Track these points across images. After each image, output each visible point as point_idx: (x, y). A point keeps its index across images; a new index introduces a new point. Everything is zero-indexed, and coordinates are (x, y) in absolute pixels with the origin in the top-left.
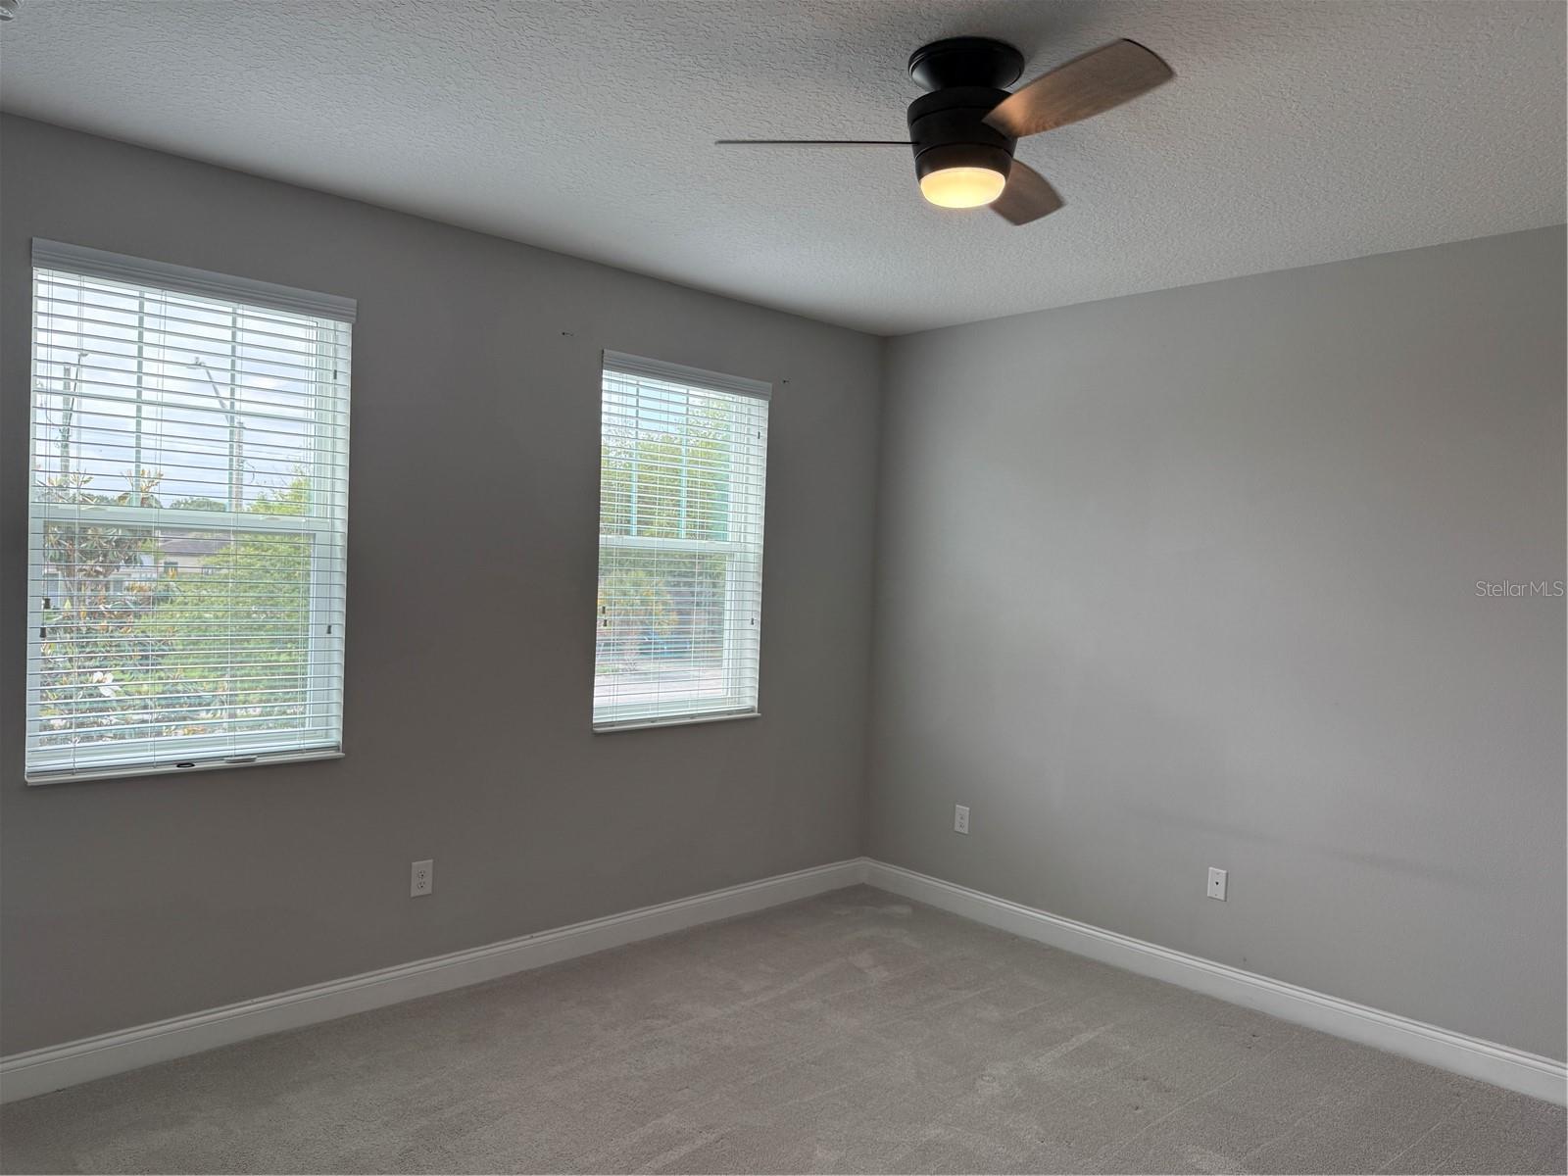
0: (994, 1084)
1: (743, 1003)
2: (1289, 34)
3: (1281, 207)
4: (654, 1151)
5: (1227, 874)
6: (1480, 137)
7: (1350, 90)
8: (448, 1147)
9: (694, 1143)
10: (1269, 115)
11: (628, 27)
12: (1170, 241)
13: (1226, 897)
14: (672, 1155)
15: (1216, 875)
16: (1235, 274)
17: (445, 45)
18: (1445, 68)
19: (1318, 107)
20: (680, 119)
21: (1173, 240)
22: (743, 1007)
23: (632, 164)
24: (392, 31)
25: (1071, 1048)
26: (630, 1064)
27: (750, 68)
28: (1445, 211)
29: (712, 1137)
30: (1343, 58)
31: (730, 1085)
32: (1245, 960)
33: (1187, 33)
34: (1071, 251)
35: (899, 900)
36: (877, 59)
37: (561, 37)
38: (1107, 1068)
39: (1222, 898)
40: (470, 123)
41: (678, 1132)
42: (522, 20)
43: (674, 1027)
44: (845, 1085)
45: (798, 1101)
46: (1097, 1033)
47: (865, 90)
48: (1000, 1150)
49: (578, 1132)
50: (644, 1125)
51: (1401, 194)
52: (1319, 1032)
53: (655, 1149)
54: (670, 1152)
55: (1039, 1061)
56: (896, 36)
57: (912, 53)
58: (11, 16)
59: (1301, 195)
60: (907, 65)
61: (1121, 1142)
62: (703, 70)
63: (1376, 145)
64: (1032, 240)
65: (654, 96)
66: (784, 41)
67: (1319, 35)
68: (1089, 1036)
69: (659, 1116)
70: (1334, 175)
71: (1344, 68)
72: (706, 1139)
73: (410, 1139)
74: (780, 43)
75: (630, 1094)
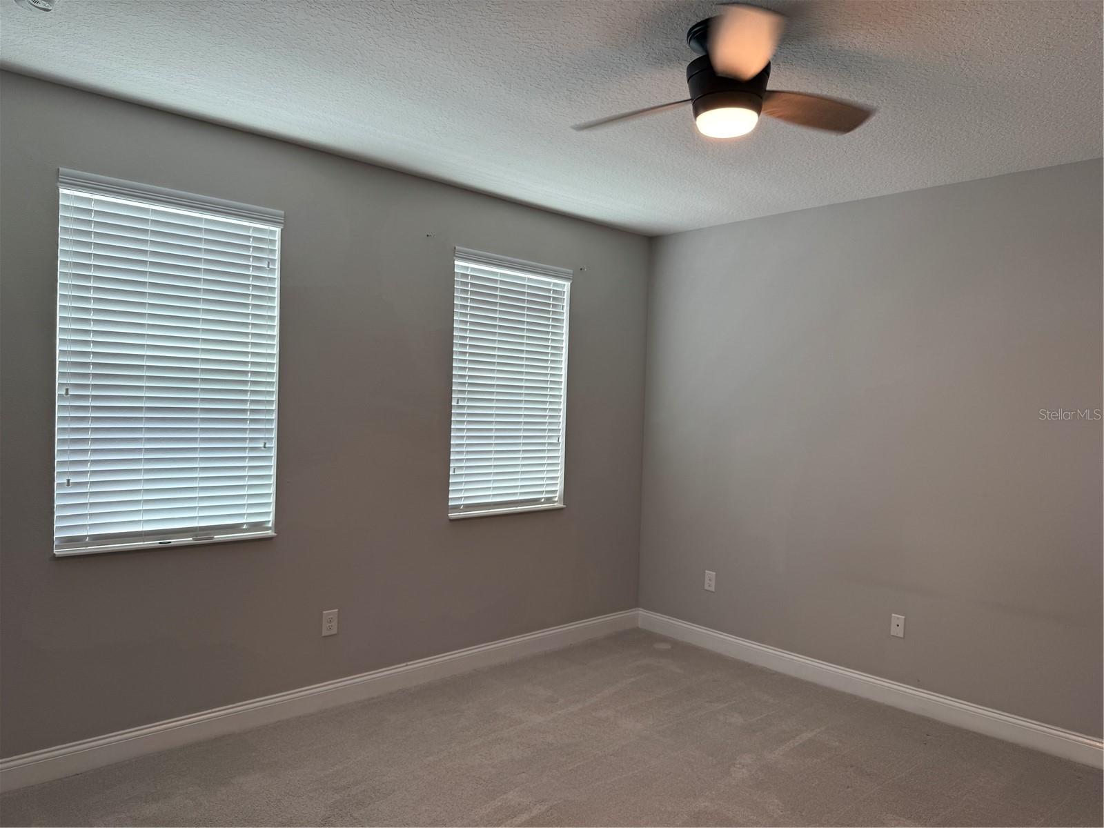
0: (744, 770)
1: (559, 712)
2: (966, 9)
3: (946, 138)
4: (503, 818)
5: (905, 619)
6: (1096, 85)
7: (1005, 50)
8: (356, 815)
9: (531, 812)
10: (944, 70)
11: (488, 11)
12: (863, 164)
13: (904, 636)
14: (516, 821)
15: (898, 619)
16: (908, 189)
17: (355, 25)
18: (1076, 33)
19: (981, 64)
20: (519, 78)
21: (865, 164)
22: (559, 714)
23: (482, 112)
24: (319, 16)
25: (796, 744)
26: (481, 755)
27: (573, 39)
28: (1064, 140)
29: (544, 808)
30: (1003, 26)
31: (554, 771)
32: (919, 681)
33: (891, 9)
34: (791, 173)
35: (664, 639)
36: (665, 31)
37: (439, 19)
38: (823, 759)
39: (902, 636)
40: (369, 83)
41: (519, 804)
42: (412, 6)
43: (511, 729)
44: (636, 771)
45: (603, 782)
46: (815, 733)
47: (654, 56)
48: (752, 817)
49: (448, 804)
50: (495, 799)
51: (1034, 128)
52: (974, 733)
53: (504, 816)
54: (515, 819)
55: (774, 754)
56: (680, 15)
57: (690, 27)
58: (50, 8)
59: (961, 130)
60: (686, 36)
61: (839, 812)
62: (539, 41)
63: (1019, 92)
64: (763, 165)
65: (502, 62)
66: (599, 20)
67: (987, 9)
68: (806, 736)
69: (505, 793)
70: (987, 114)
71: (1003, 34)
72: (540, 809)
73: (329, 809)
74: (596, 21)
75: (483, 777)
